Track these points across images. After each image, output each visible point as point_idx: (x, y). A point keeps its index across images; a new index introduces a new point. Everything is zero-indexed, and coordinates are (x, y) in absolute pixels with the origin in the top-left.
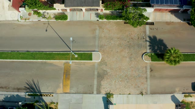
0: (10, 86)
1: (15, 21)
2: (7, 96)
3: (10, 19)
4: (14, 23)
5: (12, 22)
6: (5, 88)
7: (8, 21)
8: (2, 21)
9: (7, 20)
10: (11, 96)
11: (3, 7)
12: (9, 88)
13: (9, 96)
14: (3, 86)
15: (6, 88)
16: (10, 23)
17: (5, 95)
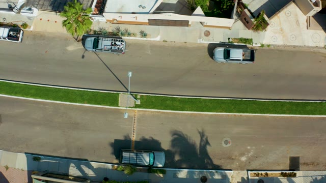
0: (321, 160)
1: (320, 48)
2: (316, 178)
3: (311, 44)
4: (319, 52)
5: (315, 49)
6: (310, 165)
7: (308, 47)
8: (297, 46)
9: (306, 45)
10: (322, 178)
11: (297, 21)
12: (318, 164)
13: (319, 178)
14: (308, 162)
15: (313, 164)
16: (312, 52)
17: (311, 176)
